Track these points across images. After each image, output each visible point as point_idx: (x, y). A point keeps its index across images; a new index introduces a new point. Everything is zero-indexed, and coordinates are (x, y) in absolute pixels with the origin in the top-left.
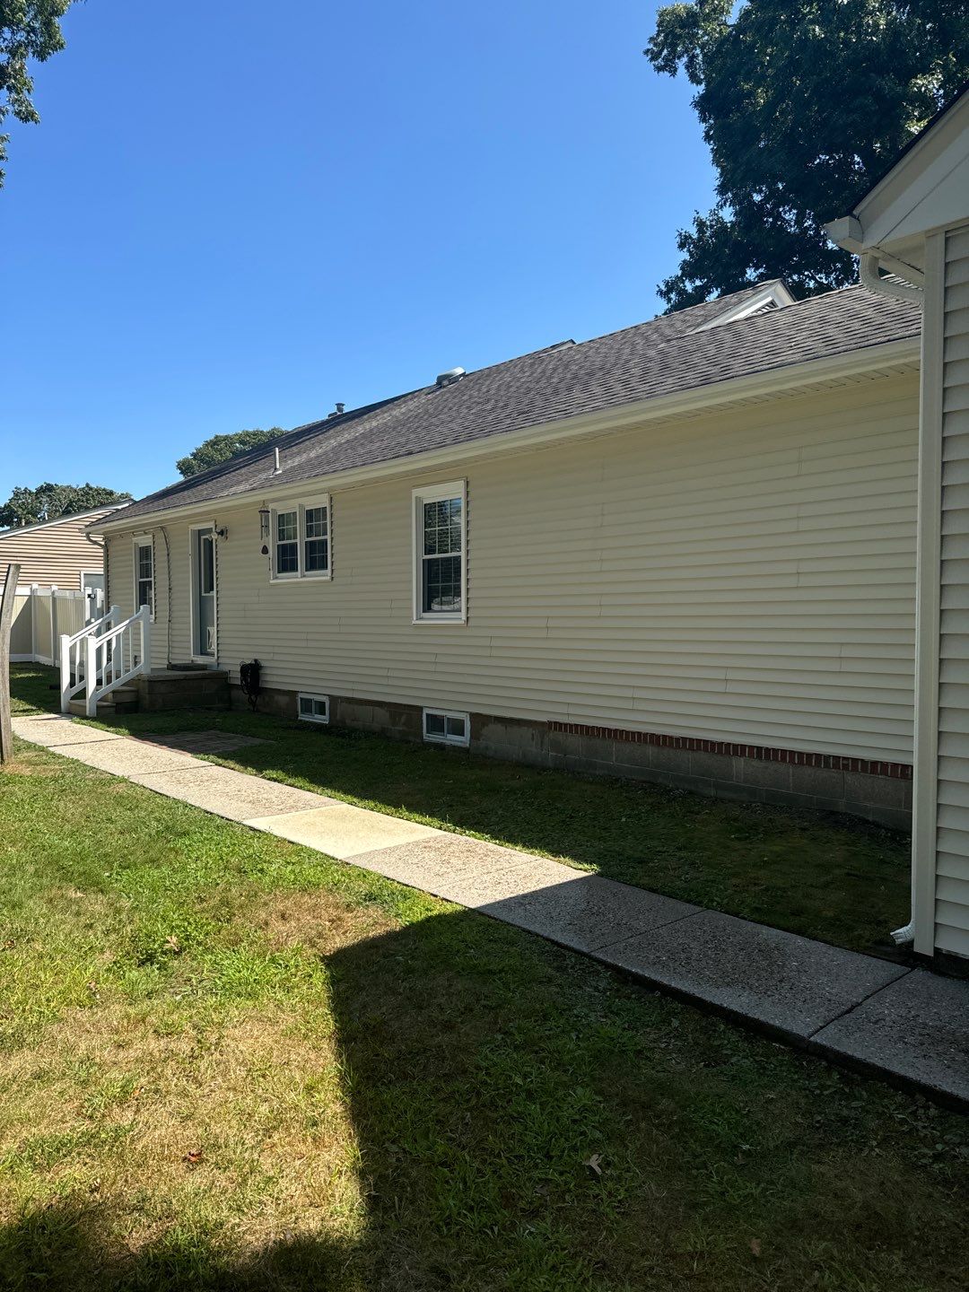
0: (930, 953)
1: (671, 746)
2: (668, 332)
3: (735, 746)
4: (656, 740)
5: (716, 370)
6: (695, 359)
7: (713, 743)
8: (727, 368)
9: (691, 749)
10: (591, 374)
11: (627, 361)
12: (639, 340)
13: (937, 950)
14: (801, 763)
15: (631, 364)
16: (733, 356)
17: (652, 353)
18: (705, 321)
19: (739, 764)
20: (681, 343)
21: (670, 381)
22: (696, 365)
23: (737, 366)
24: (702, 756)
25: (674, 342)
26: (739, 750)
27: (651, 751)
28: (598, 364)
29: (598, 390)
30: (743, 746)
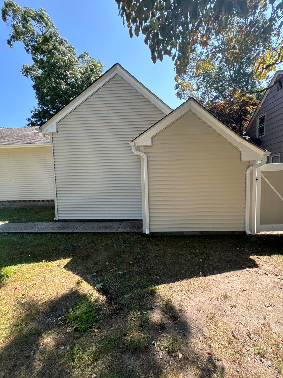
0: (57, 220)
1: (27, 202)
2: (24, 131)
3: (38, 200)
4: (24, 201)
5: (29, 141)
6: (27, 138)
7: (35, 200)
8: (31, 141)
9: (31, 202)
10: (6, 136)
11: (14, 135)
12: (18, 131)
13: (58, 219)
14: (49, 201)
15: (15, 136)
16: (33, 139)
17: (19, 135)
18: (31, 131)
19: (39, 203)
20: (25, 134)
21: (21, 142)
22: (26, 140)
23: (33, 141)
24: (33, 203)
25: (24, 134)
26: (39, 201)
27: (23, 203)
28: (8, 134)
29: (7, 140)
30: (40, 200)
